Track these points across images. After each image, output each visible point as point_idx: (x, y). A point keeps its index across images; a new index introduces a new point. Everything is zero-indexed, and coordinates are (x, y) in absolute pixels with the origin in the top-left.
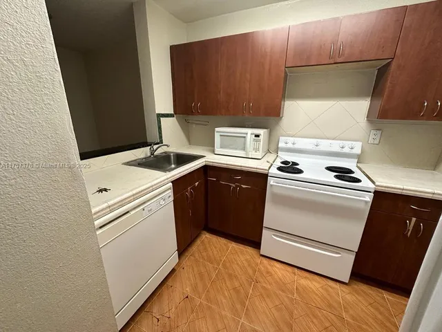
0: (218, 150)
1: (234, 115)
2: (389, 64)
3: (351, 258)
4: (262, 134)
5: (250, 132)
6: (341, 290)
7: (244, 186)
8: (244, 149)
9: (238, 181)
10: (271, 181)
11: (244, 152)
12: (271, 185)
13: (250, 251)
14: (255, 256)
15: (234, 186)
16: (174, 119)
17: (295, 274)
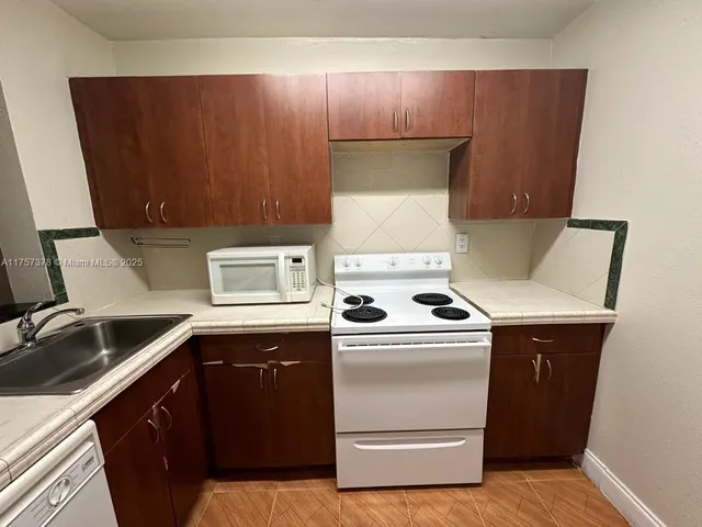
0: (218, 297)
1: (245, 223)
2: (465, 146)
3: (478, 440)
4: (306, 256)
5: (282, 253)
6: (477, 500)
7: (286, 363)
8: (275, 287)
9: (273, 355)
10: (339, 344)
11: (276, 294)
12: (340, 353)
13: (315, 488)
14: (327, 496)
15: (265, 366)
16: (100, 238)
17: (404, 504)
